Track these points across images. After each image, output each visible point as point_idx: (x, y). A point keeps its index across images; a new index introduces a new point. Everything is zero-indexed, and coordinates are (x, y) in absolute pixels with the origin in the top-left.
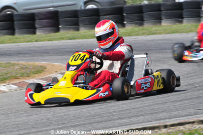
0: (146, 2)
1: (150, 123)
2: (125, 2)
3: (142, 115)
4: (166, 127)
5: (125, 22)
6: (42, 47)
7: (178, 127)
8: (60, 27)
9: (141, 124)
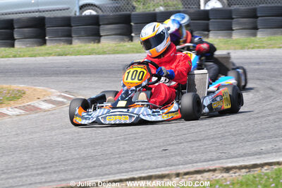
0: (162, 9)
1: (159, 169)
2: (134, 8)
3: (148, 159)
4: (178, 175)
5: (133, 35)
6: (22, 64)
7: (195, 176)
8: (47, 38)
9: (147, 171)
